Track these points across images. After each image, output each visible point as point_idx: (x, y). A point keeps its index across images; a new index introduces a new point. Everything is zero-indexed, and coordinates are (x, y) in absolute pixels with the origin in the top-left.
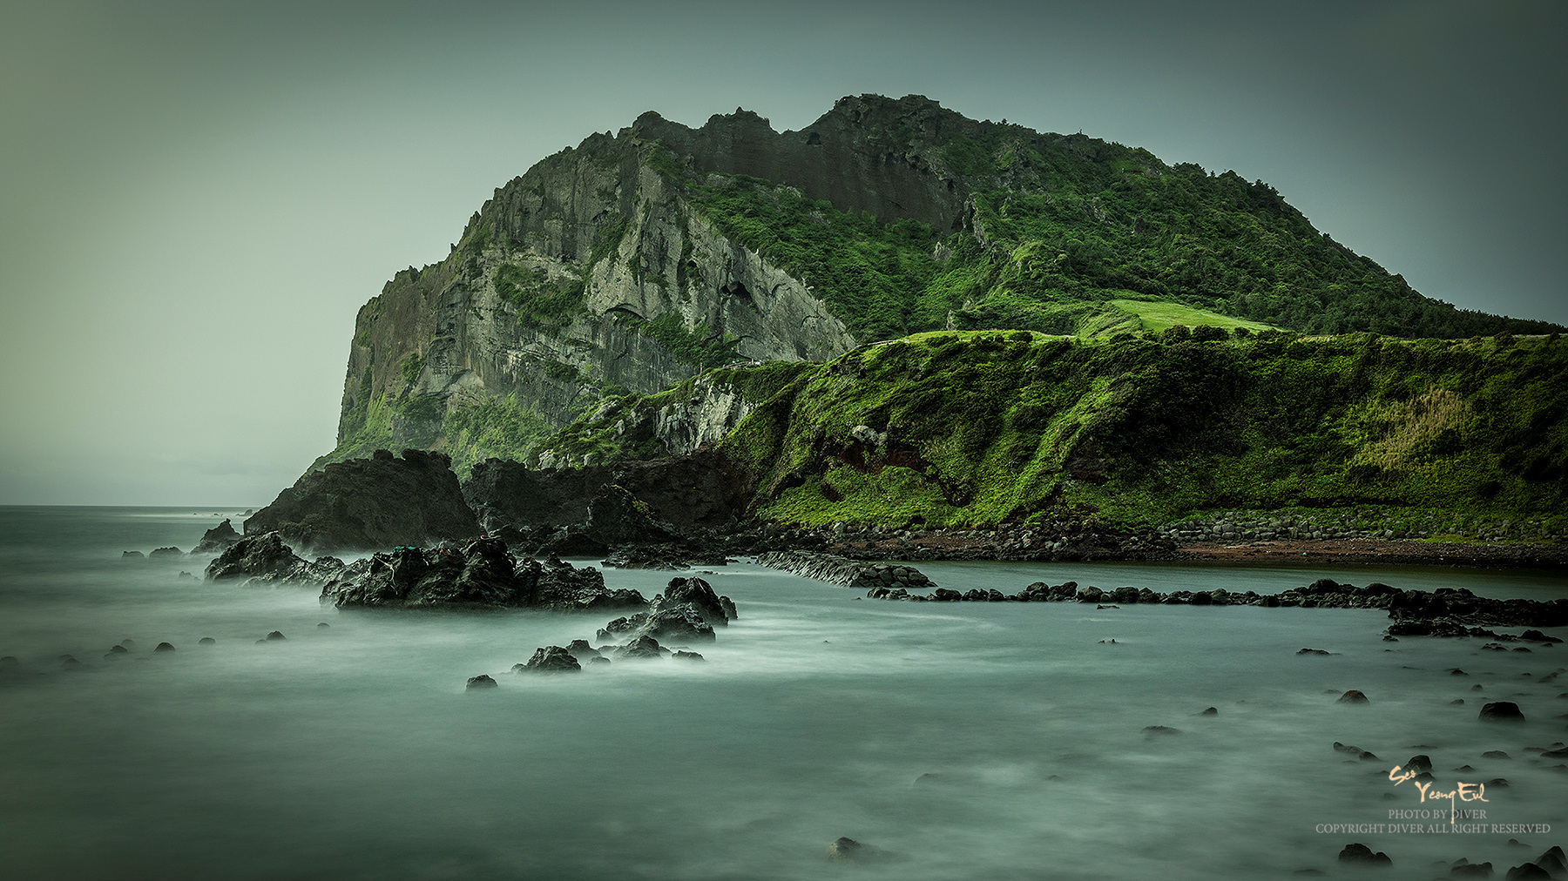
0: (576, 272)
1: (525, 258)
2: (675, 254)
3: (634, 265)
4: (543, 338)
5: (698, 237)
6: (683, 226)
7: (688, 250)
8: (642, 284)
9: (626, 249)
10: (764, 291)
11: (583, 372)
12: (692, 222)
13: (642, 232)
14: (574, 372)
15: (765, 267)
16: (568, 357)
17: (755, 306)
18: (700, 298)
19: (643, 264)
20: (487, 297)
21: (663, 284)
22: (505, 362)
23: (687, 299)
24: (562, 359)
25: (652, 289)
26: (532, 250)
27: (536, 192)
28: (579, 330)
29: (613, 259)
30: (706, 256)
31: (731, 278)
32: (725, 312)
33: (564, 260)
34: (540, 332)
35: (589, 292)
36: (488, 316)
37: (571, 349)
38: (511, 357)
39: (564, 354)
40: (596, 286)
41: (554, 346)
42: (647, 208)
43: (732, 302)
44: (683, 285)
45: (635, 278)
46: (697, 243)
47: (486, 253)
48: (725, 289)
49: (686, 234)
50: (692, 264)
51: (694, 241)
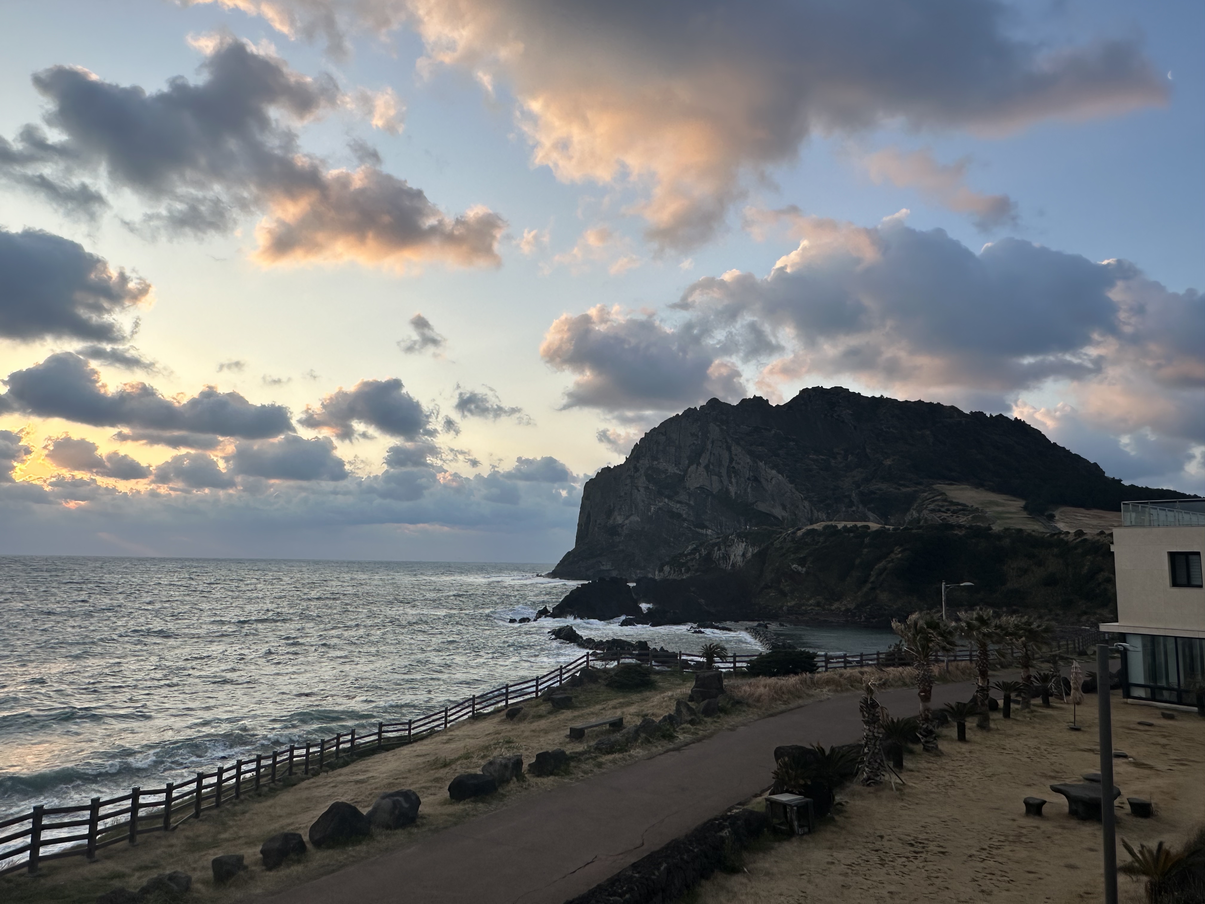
0: (680, 470)
1: (658, 464)
2: (726, 463)
3: (707, 467)
4: (666, 500)
5: (736, 455)
6: (729, 448)
7: (731, 460)
8: (711, 476)
9: (703, 461)
10: (767, 480)
11: (684, 516)
12: (733, 448)
13: (711, 453)
14: (679, 516)
15: (766, 470)
17: (763, 487)
18: (737, 483)
19: (711, 467)
20: (642, 481)
21: (720, 475)
22: (649, 510)
23: (731, 483)
24: (674, 510)
25: (715, 478)
26: (661, 461)
27: (662, 433)
28: (683, 497)
29: (697, 464)
30: (739, 464)
31: (751, 474)
32: (749, 490)
33: (676, 465)
34: (665, 497)
35: (687, 480)
36: (642, 490)
37: (678, 505)
38: (652, 508)
39: (676, 507)
40: (690, 477)
41: (671, 504)
42: (713, 442)
43: (752, 485)
44: (730, 477)
45: (708, 474)
46: (735, 458)
47: (641, 462)
48: (749, 479)
49: (730, 452)
50: (734, 468)
51: (734, 456)
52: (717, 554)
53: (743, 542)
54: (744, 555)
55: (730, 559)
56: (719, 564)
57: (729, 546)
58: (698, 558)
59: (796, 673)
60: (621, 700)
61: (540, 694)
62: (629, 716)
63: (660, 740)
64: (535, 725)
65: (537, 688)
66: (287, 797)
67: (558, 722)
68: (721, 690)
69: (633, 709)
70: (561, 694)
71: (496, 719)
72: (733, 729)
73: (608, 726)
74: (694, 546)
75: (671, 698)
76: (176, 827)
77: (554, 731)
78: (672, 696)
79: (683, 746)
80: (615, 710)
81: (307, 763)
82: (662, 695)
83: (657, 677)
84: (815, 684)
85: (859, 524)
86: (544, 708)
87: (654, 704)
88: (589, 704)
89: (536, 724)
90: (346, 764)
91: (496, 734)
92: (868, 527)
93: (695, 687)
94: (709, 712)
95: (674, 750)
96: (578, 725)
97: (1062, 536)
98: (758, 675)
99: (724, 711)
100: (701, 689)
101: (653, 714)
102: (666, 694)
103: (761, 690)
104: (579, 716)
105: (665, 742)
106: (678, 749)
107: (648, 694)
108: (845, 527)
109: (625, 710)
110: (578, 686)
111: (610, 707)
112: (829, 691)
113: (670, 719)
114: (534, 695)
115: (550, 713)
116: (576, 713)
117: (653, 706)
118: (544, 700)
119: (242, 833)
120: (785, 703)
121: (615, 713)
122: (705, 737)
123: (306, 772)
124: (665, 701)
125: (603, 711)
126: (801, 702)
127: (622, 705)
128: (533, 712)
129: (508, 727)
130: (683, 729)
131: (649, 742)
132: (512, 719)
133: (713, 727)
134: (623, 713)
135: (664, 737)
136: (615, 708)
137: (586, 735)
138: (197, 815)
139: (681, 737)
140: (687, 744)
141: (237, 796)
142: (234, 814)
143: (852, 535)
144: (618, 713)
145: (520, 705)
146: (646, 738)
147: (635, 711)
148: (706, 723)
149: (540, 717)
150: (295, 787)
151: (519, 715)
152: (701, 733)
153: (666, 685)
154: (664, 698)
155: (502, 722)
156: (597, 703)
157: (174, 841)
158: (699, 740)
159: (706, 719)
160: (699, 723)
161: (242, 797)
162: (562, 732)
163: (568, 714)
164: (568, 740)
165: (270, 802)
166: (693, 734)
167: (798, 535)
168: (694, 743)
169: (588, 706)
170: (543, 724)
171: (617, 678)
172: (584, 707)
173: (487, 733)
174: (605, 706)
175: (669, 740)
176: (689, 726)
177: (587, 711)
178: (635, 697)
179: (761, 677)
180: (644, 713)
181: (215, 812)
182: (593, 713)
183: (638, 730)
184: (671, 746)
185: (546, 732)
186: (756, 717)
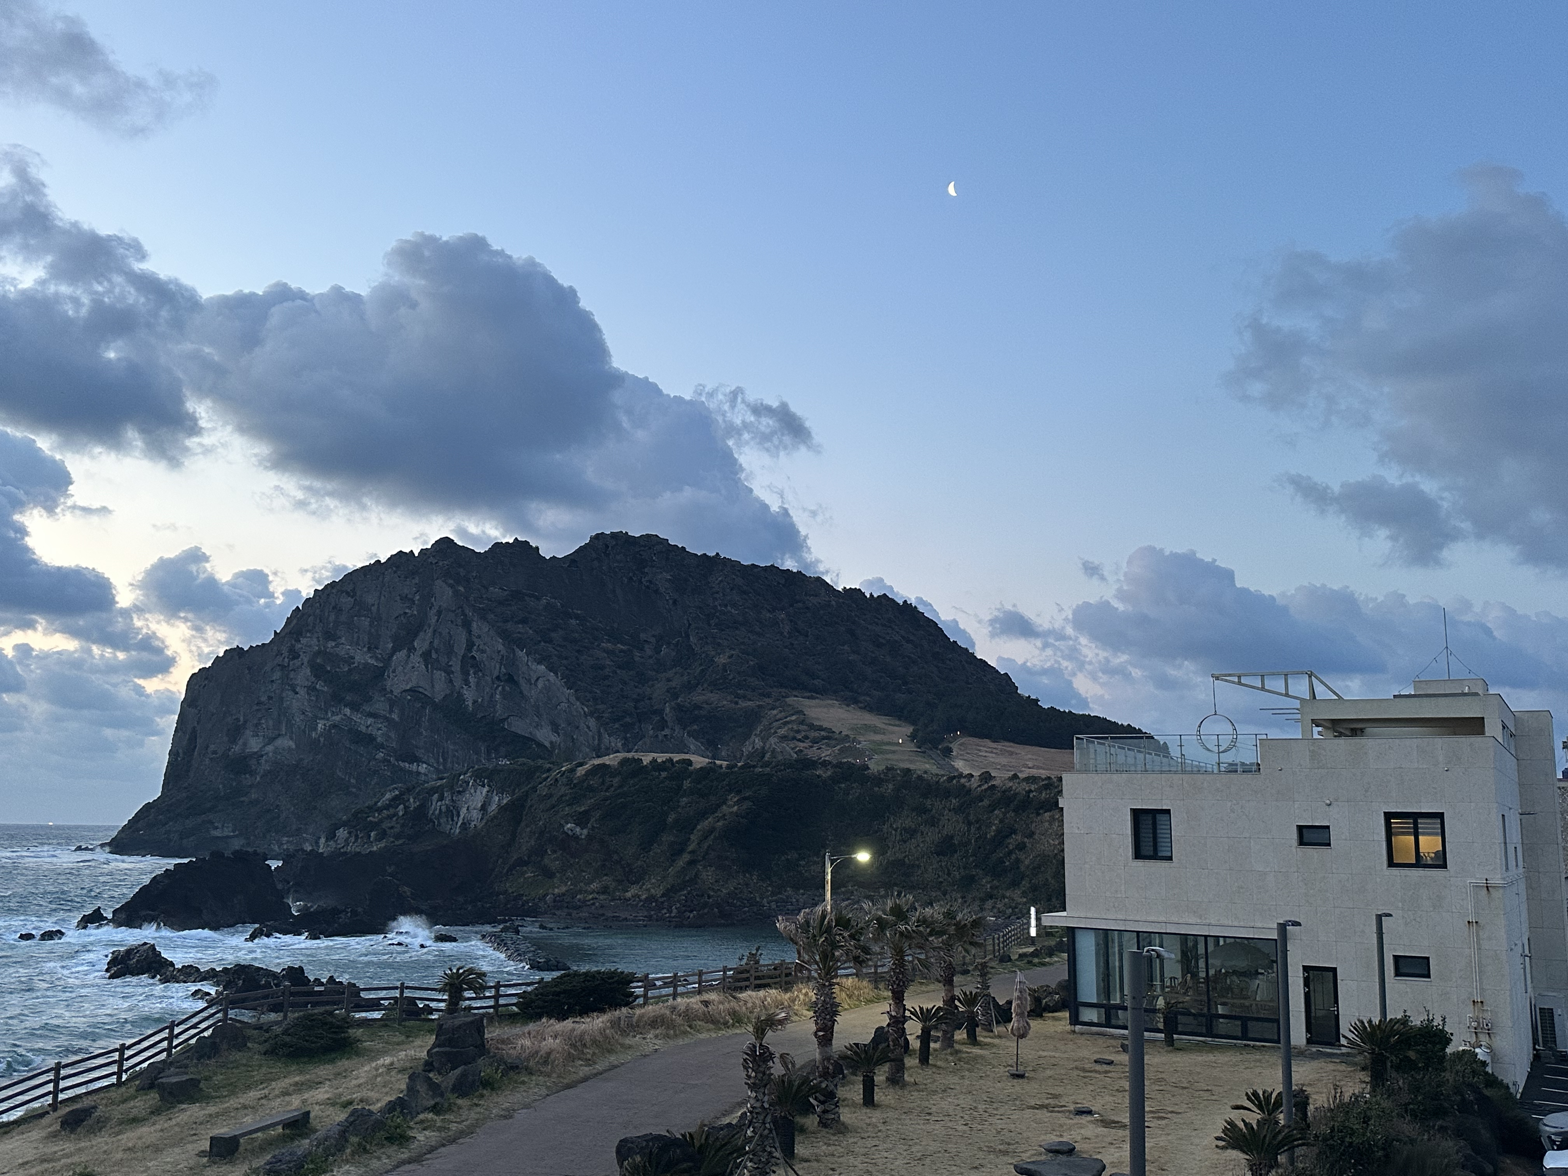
0: (377, 659)
1: (337, 646)
2: (460, 649)
3: (426, 656)
4: (347, 711)
5: (479, 637)
6: (467, 624)
7: (470, 645)
8: (432, 672)
9: (421, 644)
10: (529, 681)
11: (379, 739)
12: (474, 625)
13: (435, 631)
14: (371, 739)
15: (530, 664)
16: (367, 727)
17: (521, 692)
18: (478, 684)
19: (434, 656)
20: (303, 676)
21: (448, 672)
22: (315, 729)
23: (467, 683)
24: (363, 729)
25: (439, 675)
26: (343, 640)
27: (348, 593)
28: (380, 705)
29: (409, 650)
30: (483, 652)
31: (503, 670)
32: (498, 696)
33: (369, 648)
34: (345, 706)
35: (389, 677)
36: (302, 691)
37: (370, 721)
38: (320, 725)
39: (364, 723)
40: (394, 671)
41: (357, 717)
42: (439, 613)
43: (503, 689)
44: (466, 673)
45: (427, 667)
46: (477, 642)
47: (304, 641)
48: (498, 678)
49: (470, 632)
50: (473, 657)
51: (475, 640)
52: (436, 806)
53: (483, 786)
54: (484, 808)
55: (458, 815)
56: (439, 824)
57: (459, 792)
58: (401, 813)
59: (602, 1011)
60: (297, 1079)
61: (124, 1077)
62: (317, 1107)
63: (383, 1146)
64: (130, 1137)
65: (121, 1065)
67: (177, 1129)
68: (482, 1048)
69: (322, 1094)
70: (177, 1074)
71: (36, 1134)
72: (508, 1115)
73: (280, 1129)
74: (397, 793)
75: (390, 1067)
77: (173, 1146)
78: (392, 1064)
79: (426, 1154)
80: (287, 1098)
82: (374, 1065)
83: (358, 1032)
84: (634, 1027)
85: (676, 757)
86: (141, 1104)
87: (361, 1081)
88: (233, 1089)
89: (130, 1134)
91: (43, 1161)
92: (689, 763)
93: (434, 1046)
94: (464, 1088)
95: (409, 1161)
96: (223, 1130)
97: (963, 781)
98: (539, 1017)
99: (489, 1084)
100: (448, 1049)
101: (361, 1101)
102: (381, 1062)
103: (550, 1043)
104: (217, 1115)
105: (392, 1150)
106: (417, 1159)
107: (344, 1064)
108: (654, 760)
109: (306, 1096)
110: (209, 1058)
111: (277, 1092)
112: (656, 1036)
113: (398, 1106)
114: (114, 1079)
115: (156, 1111)
116: (212, 1109)
117: (359, 1086)
118: (140, 1089)
120: (589, 1062)
121: (289, 1103)
122: (462, 1134)
124: (381, 1075)
125: (263, 1101)
126: (613, 1059)
127: (299, 1088)
128: (117, 1113)
129: (68, 1146)
130: (422, 1122)
131: (365, 1150)
132: (72, 1131)
133: (473, 1115)
134: (304, 1102)
135: (390, 1139)
136: (285, 1093)
137: (241, 1149)
139: (421, 1137)
140: (432, 1150)
143: (664, 774)
144: (296, 1101)
145: (87, 1102)
146: (359, 1144)
147: (327, 1096)
148: (460, 1108)
149: (135, 1121)
151: (89, 1122)
152: (454, 1127)
153: (377, 1045)
154: (377, 1069)
155: (54, 1135)
156: (249, 1087)
158: (453, 1141)
159: (460, 1102)
160: (449, 1110)
162: (189, 1147)
163: (191, 1112)
164: (205, 1160)
166: (440, 1129)
167: (578, 774)
168: (444, 1145)
169: (233, 1093)
170: (147, 1133)
171: (287, 1039)
172: (226, 1096)
173: (20, 1161)
174: (266, 1091)
175: (401, 1145)
176: (430, 1116)
177: (233, 1102)
178: (323, 1071)
179: (544, 1020)
180: (344, 1099)
182: (245, 1107)
183: (344, 1132)
184: (405, 1156)
185: (157, 1149)
186: (544, 1091)
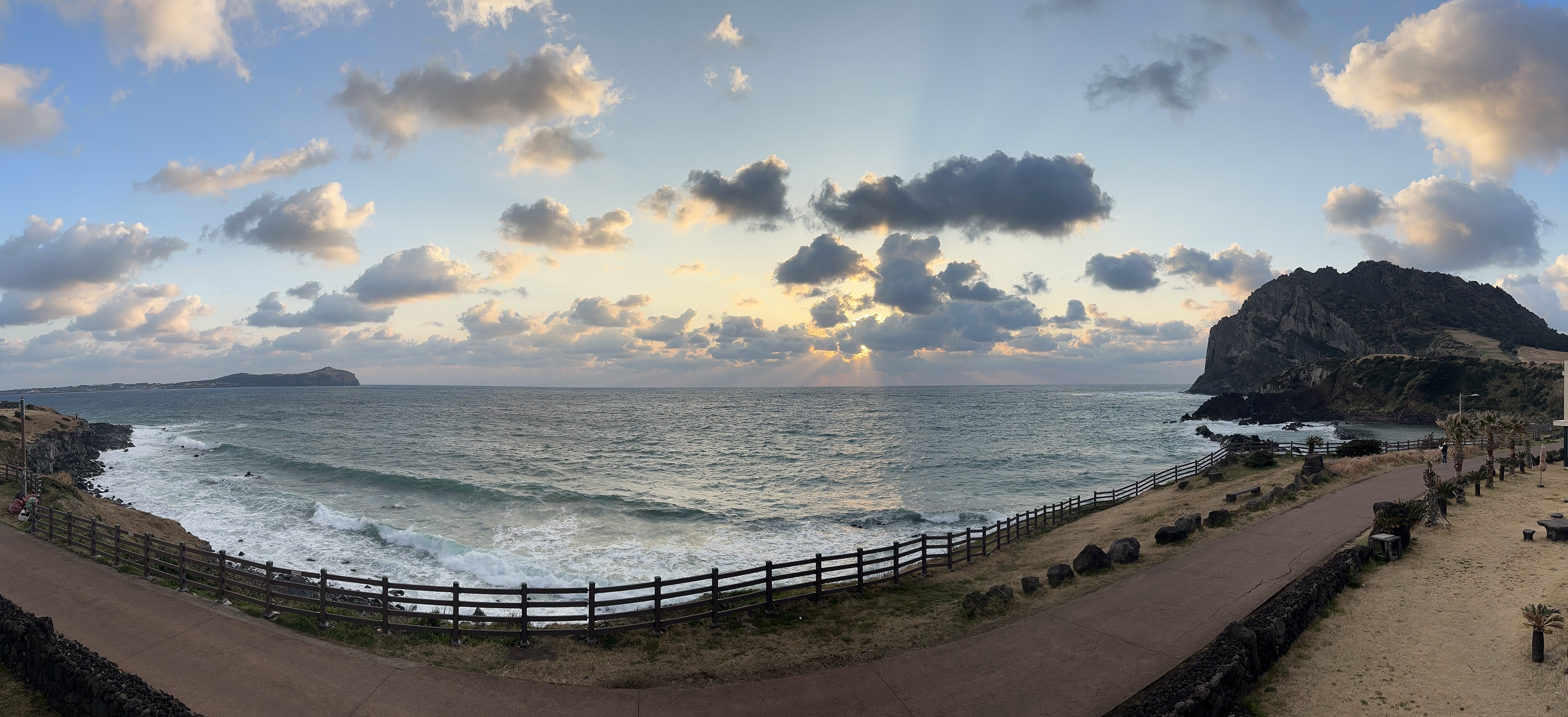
0: (1276, 319)
1: (1261, 314)
2: (1308, 313)
3: (1295, 316)
4: (1267, 339)
5: (1315, 308)
6: (1310, 303)
7: (1311, 312)
9: (1292, 312)
10: (1336, 326)
11: (1279, 350)
12: (1313, 303)
14: (1276, 350)
15: (1336, 318)
16: (1275, 345)
17: (1333, 330)
18: (1315, 327)
19: (1298, 316)
21: (1304, 323)
22: (1256, 347)
26: (1263, 312)
28: (1279, 337)
29: (1288, 314)
30: (1317, 314)
31: (1325, 321)
33: (1273, 315)
34: (1266, 337)
35: (1281, 325)
40: (1283, 323)
41: (1270, 342)
42: (1299, 299)
44: (1310, 323)
45: (1295, 321)
47: (1249, 313)
48: (1323, 324)
50: (1313, 317)
54: (1321, 376)
55: (1311, 379)
56: (1304, 383)
57: (1311, 370)
58: (1289, 379)
59: (1368, 455)
60: (1256, 475)
62: (1263, 486)
63: (1287, 501)
66: (1047, 539)
67: (1215, 491)
68: (1322, 466)
69: (1264, 481)
70: (1215, 472)
72: (1333, 492)
73: (1250, 493)
74: (1287, 371)
76: (989, 554)
77: (1214, 497)
78: (1289, 471)
79: (1303, 505)
80: (1252, 482)
81: (1054, 517)
82: (1282, 471)
83: (1277, 459)
84: (1382, 462)
85: (1397, 356)
87: (1278, 477)
90: (1076, 519)
92: (1403, 358)
93: (1305, 465)
94: (1316, 481)
95: (1297, 507)
96: (1231, 492)
97: (1522, 365)
98: (1343, 456)
99: (1326, 481)
100: (1309, 467)
101: (1279, 484)
102: (1285, 470)
103: (1348, 466)
104: (1229, 487)
105: (1290, 503)
107: (1272, 470)
108: (1388, 357)
109: (1259, 481)
110: (1225, 466)
111: (1249, 480)
112: (1390, 466)
113: (1292, 487)
116: (1227, 485)
117: (1278, 479)
119: (1028, 562)
120: (1364, 474)
121: (1253, 484)
122: (1316, 498)
123: (1054, 523)
124: (1285, 475)
125: (1244, 483)
126: (1374, 473)
127: (1256, 478)
130: (1301, 493)
131: (1280, 502)
133: (1320, 492)
134: (1258, 484)
135: (1289, 499)
136: (1252, 480)
137: (1237, 499)
138: (998, 548)
139: (1300, 499)
140: (1305, 504)
141: (1018, 537)
142: (1019, 549)
143: (1393, 363)
144: (1255, 484)
147: (1266, 482)
148: (1315, 489)
150: (1050, 533)
152: (1313, 495)
153: (1284, 464)
154: (1284, 473)
156: (1239, 477)
157: (991, 563)
158: (1313, 501)
159: (1314, 486)
160: (1311, 489)
161: (1021, 538)
162: (1220, 497)
163: (1221, 485)
164: (1225, 503)
165: (1038, 542)
166: (1308, 496)
167: (1357, 363)
168: (1309, 502)
169: (1234, 479)
170: (1205, 492)
171: (1251, 461)
172: (1231, 481)
174: (1245, 479)
175: (1293, 501)
176: (1304, 491)
177: (1234, 483)
178: (1264, 473)
179: (1346, 457)
180: (1272, 483)
181: (1008, 546)
182: (1238, 484)
183: (1272, 495)
184: (1295, 505)
185: (1209, 497)
